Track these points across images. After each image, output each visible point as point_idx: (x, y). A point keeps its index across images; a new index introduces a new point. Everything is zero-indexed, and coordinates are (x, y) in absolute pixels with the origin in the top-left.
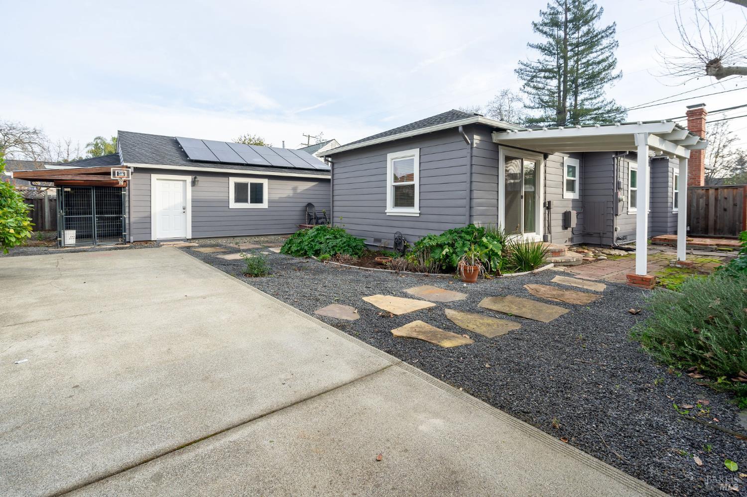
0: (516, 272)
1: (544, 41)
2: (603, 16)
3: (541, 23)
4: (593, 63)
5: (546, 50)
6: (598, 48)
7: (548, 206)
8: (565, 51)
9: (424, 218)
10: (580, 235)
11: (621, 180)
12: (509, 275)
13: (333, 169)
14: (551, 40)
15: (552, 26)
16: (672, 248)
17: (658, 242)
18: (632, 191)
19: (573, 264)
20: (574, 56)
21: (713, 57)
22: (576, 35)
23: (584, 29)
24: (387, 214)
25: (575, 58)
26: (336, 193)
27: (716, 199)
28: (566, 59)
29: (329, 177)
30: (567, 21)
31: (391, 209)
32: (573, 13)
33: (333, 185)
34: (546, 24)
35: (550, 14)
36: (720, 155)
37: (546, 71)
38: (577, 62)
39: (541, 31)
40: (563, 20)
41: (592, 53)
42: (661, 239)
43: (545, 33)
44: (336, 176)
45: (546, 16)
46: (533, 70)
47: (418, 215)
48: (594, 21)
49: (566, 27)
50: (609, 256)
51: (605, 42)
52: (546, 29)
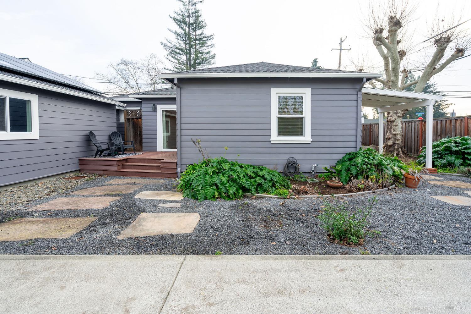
2: (207, 28)
4: (204, 53)
5: (179, 36)
6: (206, 45)
9: (315, 144)
14: (182, 31)
15: (183, 23)
22: (194, 34)
24: (272, 142)
30: (190, 23)
31: (275, 137)
35: (182, 15)
47: (310, 142)
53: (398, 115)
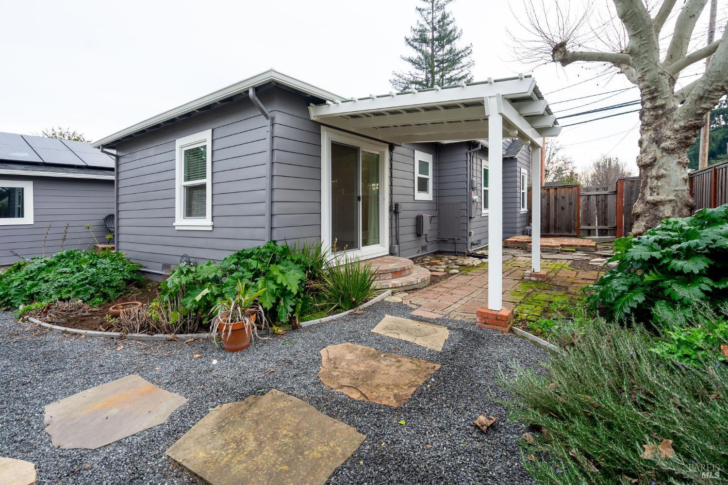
0: (329, 314)
1: (415, 55)
2: (462, 37)
3: (412, 38)
4: (456, 79)
5: (416, 64)
6: (459, 65)
7: (395, 210)
8: (432, 67)
9: (218, 233)
10: (435, 242)
11: (474, 179)
12: (317, 321)
13: (118, 165)
14: (420, 54)
15: (422, 42)
16: (522, 251)
17: (509, 245)
18: (485, 191)
19: (417, 286)
20: (439, 71)
21: (559, 41)
22: (441, 53)
23: (447, 47)
24: (177, 228)
25: (441, 74)
26: (121, 199)
27: (556, 199)
28: (433, 73)
29: (113, 178)
30: (433, 39)
31: (181, 221)
32: (439, 32)
33: (118, 189)
34: (416, 40)
35: (419, 31)
36: (551, 161)
37: (416, 83)
38: (442, 76)
39: (412, 46)
40: (431, 37)
41: (454, 69)
42: (512, 242)
43: (415, 48)
44: (121, 176)
45: (416, 32)
46: (405, 82)
47: (211, 229)
48: (455, 41)
49: (433, 44)
50: (462, 268)
51: (464, 61)
52: (416, 44)
53: (663, 145)
